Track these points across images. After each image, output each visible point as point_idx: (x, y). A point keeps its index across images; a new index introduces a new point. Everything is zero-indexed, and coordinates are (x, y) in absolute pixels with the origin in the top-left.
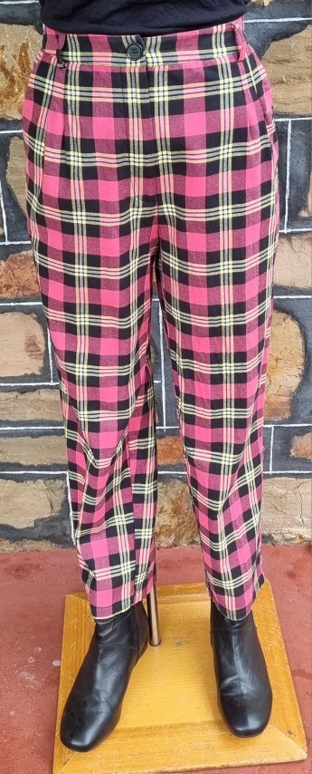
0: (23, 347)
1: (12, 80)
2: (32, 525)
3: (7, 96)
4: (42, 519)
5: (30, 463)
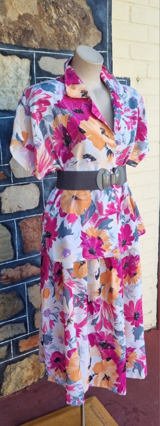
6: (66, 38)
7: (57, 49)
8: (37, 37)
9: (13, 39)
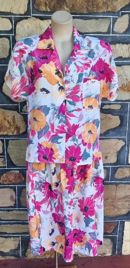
0: (9, 198)
1: (10, 125)
2: (9, 251)
3: (9, 129)
4: (12, 250)
5: (9, 232)
6: (95, 3)
7: (85, 12)
8: (69, 4)
9: (49, 7)
